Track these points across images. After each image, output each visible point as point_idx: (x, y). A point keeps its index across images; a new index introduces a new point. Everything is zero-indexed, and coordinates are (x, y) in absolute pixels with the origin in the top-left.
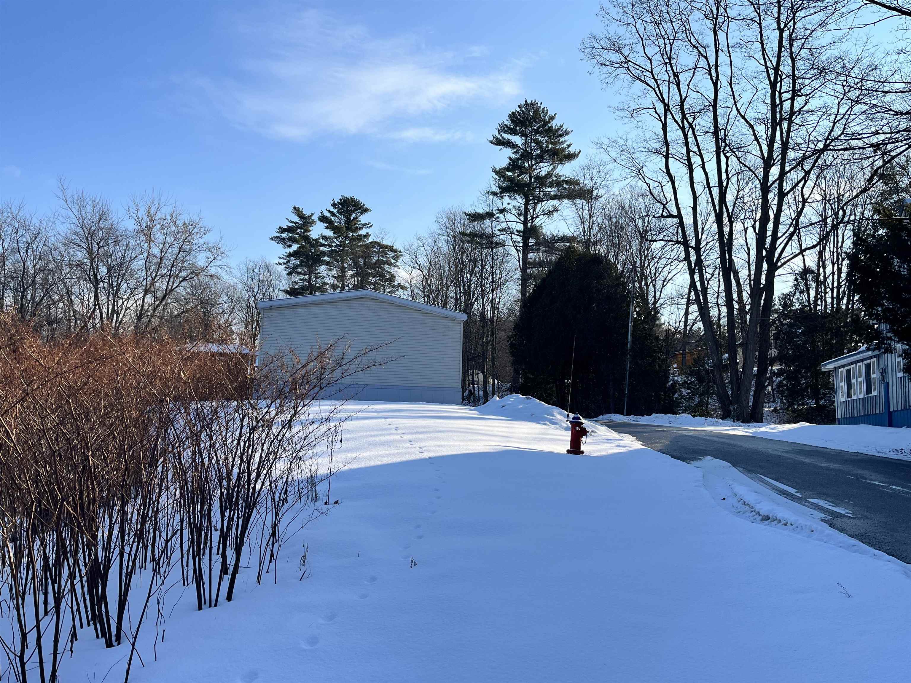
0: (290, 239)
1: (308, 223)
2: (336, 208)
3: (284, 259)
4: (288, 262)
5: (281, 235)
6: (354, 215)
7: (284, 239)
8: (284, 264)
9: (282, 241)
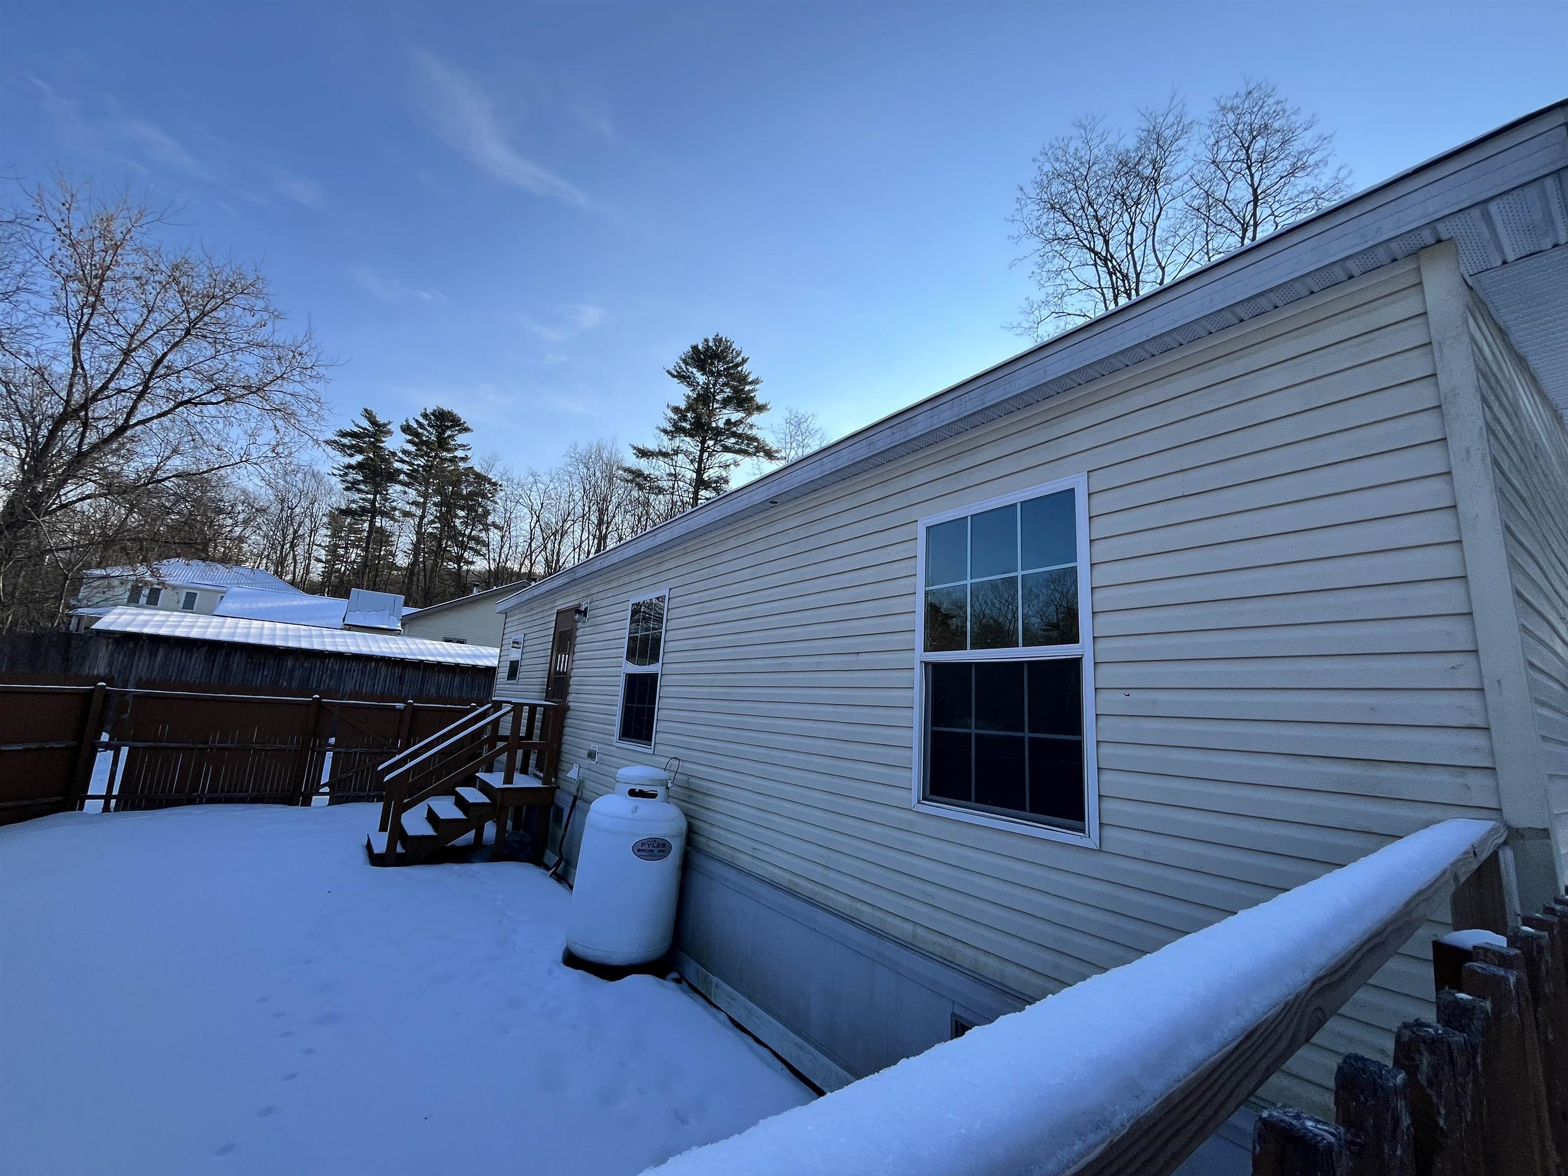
0: (351, 447)
1: (382, 432)
2: (426, 420)
3: (340, 470)
4: (346, 474)
5: (342, 439)
6: (448, 433)
7: (344, 445)
8: (340, 475)
9: (342, 448)
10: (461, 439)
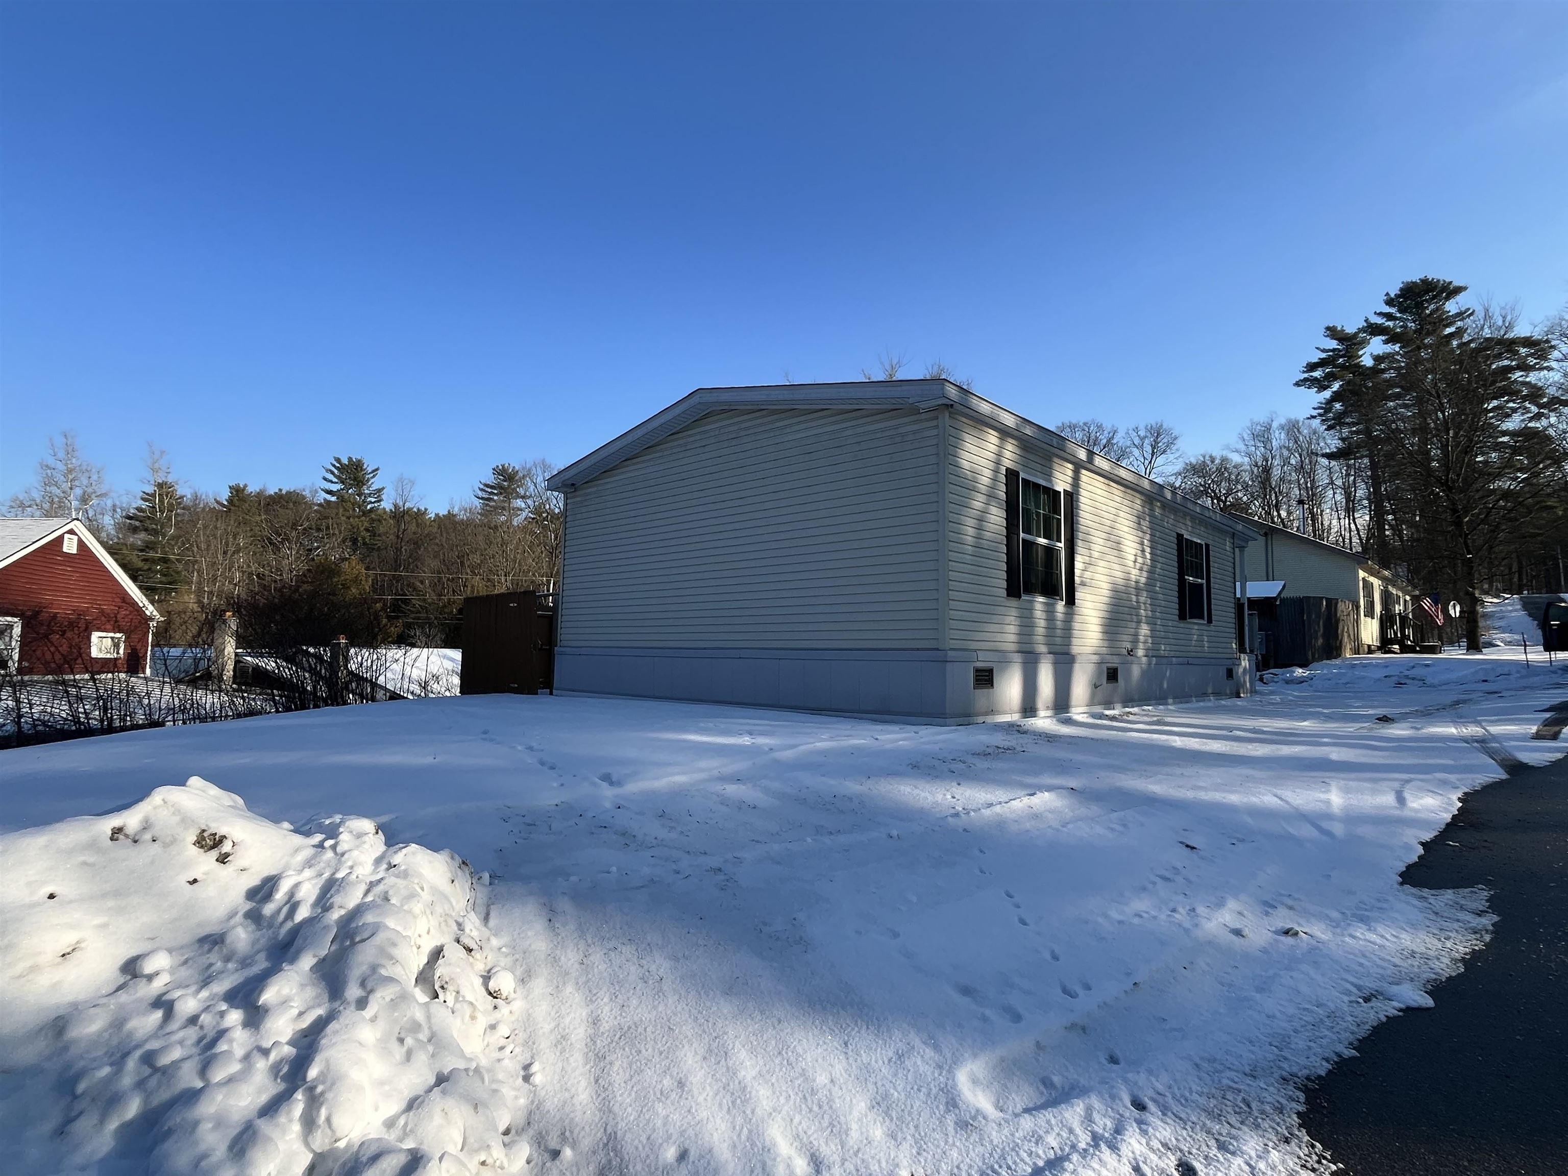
0: (1324, 378)
1: (1355, 345)
3: (1320, 408)
4: (1328, 411)
5: (1312, 374)
6: (1432, 306)
7: (1316, 379)
8: (1321, 415)
9: (1314, 382)
10: (1452, 307)
